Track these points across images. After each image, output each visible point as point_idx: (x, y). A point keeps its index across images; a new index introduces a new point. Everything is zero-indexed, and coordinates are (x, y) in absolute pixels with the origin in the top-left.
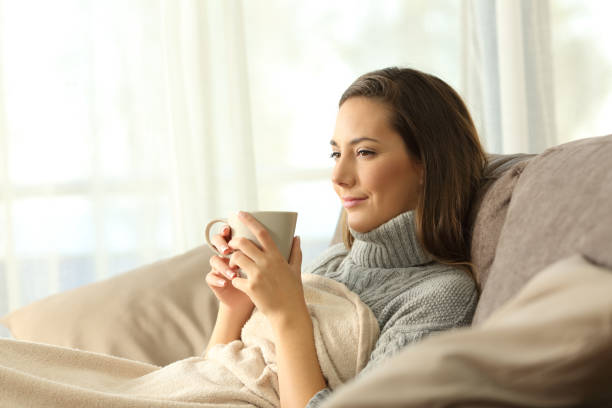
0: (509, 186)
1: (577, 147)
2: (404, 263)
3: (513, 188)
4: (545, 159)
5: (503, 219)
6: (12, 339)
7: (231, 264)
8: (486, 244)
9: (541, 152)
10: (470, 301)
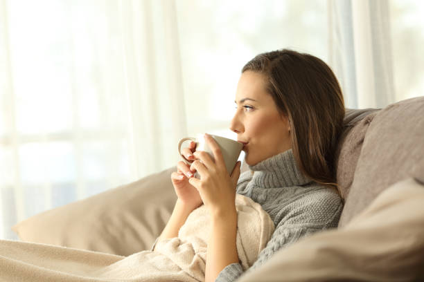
0: (363, 131)
1: (409, 104)
2: (289, 184)
3: (365, 132)
4: (387, 112)
5: (359, 154)
6: (19, 241)
7: (191, 168)
8: (347, 171)
9: (384, 107)
10: (337, 210)
